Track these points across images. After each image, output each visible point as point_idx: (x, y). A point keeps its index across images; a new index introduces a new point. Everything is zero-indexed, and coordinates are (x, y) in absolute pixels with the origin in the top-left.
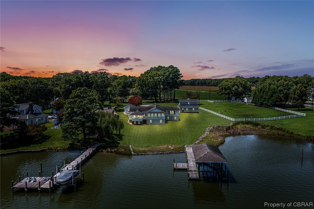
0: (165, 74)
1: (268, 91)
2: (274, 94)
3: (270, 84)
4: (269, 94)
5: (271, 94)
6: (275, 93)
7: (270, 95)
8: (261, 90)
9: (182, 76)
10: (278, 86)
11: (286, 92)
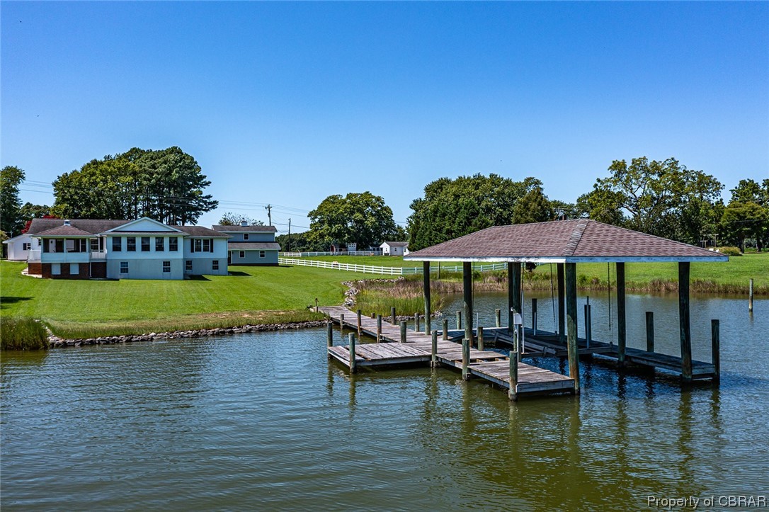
0: (155, 169)
1: (456, 212)
2: (474, 219)
3: (457, 197)
4: (461, 217)
5: (467, 218)
6: (475, 214)
7: (464, 221)
8: (435, 212)
9: (208, 184)
10: (477, 199)
11: (501, 213)
